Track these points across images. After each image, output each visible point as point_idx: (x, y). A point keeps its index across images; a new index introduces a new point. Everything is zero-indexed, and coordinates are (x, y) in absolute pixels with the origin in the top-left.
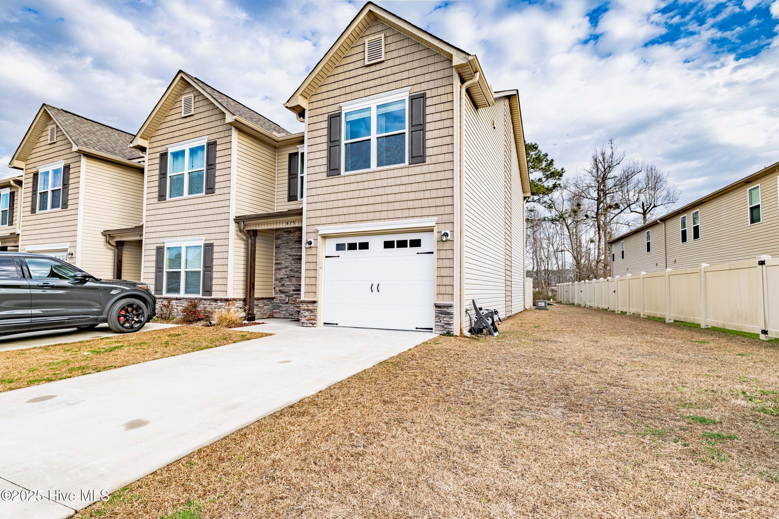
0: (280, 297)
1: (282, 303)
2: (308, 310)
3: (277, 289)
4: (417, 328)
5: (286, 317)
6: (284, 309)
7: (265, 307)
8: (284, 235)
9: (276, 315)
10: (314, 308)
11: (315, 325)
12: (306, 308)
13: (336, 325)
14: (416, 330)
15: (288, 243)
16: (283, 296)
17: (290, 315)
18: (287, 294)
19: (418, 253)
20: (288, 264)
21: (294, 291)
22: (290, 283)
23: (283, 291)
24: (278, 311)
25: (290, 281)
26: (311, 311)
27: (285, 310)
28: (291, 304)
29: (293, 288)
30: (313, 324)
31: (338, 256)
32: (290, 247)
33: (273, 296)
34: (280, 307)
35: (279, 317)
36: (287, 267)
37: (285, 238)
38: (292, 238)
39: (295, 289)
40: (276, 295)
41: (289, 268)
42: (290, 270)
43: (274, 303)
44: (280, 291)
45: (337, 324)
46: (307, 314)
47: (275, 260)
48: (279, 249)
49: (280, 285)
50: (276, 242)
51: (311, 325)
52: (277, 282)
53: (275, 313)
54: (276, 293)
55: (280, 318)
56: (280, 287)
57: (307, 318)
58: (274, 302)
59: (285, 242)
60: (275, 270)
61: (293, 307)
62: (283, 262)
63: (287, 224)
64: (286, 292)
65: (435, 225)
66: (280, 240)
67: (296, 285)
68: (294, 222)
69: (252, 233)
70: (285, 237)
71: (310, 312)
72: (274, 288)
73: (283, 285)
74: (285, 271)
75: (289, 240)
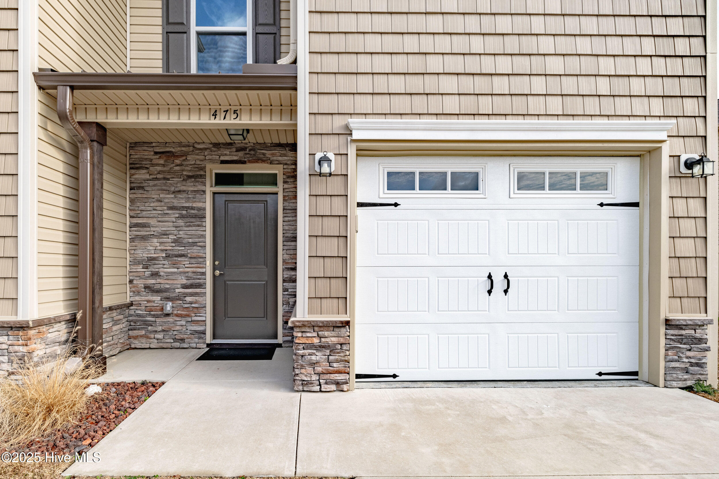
0: (148, 301)
1: (154, 316)
2: (321, 347)
3: (140, 283)
4: (600, 374)
5: (165, 346)
6: (160, 328)
7: (115, 328)
8: (155, 162)
9: (136, 343)
10: (342, 340)
11: (345, 387)
12: (316, 341)
13: (391, 379)
14: (598, 377)
15: (168, 179)
16: (157, 298)
17: (175, 340)
18: (165, 294)
19: (602, 205)
20: (168, 227)
21: (185, 287)
22: (175, 270)
23: (157, 287)
24: (143, 332)
25: (174, 265)
26: (332, 349)
27: (163, 331)
28: (177, 315)
29: (184, 281)
30: (337, 383)
31: (396, 205)
32: (173, 189)
33: (128, 301)
34: (147, 324)
35: (147, 346)
36: (165, 234)
37: (159, 168)
38: (177, 168)
39: (189, 282)
40: (137, 298)
41: (171, 237)
42: (175, 241)
43: (131, 315)
44: (146, 287)
45: (395, 376)
46: (319, 356)
47: (131, 217)
48: (141, 191)
49: (147, 273)
50: (131, 175)
51: (333, 387)
52: (140, 268)
53: (136, 337)
54: (137, 293)
55: (150, 348)
56: (146, 278)
57: (319, 369)
58: (132, 312)
59: (159, 176)
60: (132, 240)
61: (184, 323)
62: (153, 222)
63: (215, 115)
64: (166, 290)
65: (665, 138)
66: (144, 171)
67: (190, 275)
68: (235, 112)
69: (94, 132)
70: (157, 165)
71: (328, 352)
72: (131, 281)
73: (155, 275)
74: (161, 243)
75: (169, 172)
